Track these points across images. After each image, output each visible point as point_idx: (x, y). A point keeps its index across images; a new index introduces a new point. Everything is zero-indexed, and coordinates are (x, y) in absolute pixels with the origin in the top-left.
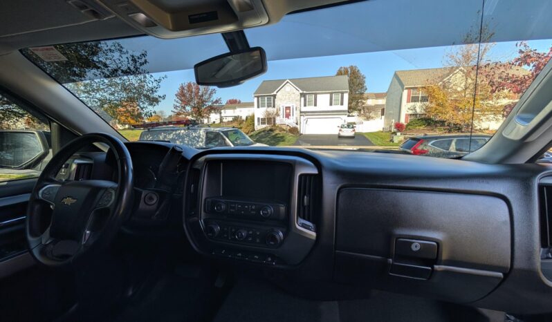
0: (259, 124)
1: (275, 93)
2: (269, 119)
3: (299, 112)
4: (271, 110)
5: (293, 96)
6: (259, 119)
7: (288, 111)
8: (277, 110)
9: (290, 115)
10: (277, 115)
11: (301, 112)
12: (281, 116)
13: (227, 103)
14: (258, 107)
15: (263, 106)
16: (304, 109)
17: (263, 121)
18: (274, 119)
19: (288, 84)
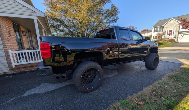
0: (153, 39)
1: (164, 25)
2: (159, 36)
3: (177, 32)
4: (160, 32)
5: (175, 25)
6: (154, 37)
7: (170, 32)
8: (164, 32)
9: (171, 34)
10: (164, 34)
11: (179, 32)
12: (166, 35)
13: (142, 31)
14: (154, 32)
15: (157, 31)
16: (181, 30)
17: (156, 37)
18: (162, 36)
19: (172, 20)
